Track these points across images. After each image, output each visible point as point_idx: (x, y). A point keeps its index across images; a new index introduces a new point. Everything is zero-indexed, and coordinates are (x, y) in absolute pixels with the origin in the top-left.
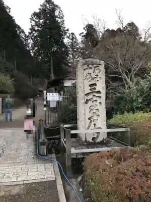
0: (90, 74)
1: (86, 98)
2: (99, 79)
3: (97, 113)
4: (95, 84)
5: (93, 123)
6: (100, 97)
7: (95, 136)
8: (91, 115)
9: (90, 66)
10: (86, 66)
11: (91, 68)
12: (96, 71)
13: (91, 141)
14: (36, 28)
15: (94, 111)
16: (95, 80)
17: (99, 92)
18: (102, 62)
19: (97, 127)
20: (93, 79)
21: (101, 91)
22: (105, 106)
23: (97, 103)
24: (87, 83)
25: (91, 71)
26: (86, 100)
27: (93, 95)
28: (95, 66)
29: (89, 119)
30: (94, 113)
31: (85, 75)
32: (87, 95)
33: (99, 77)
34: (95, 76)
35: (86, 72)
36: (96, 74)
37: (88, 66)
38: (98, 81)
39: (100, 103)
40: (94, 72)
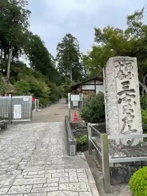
0: (122, 71)
1: (119, 97)
3: (132, 114)
4: (128, 82)
5: (127, 125)
6: (134, 96)
7: (130, 139)
8: (126, 115)
9: (122, 63)
10: (117, 64)
11: (122, 65)
12: (128, 68)
13: (126, 144)
14: (60, 54)
15: (128, 111)
16: (127, 77)
17: (133, 90)
18: (135, 59)
19: (132, 128)
20: (126, 77)
21: (135, 90)
22: (140, 106)
23: (131, 103)
24: (119, 81)
25: (123, 68)
26: (118, 99)
28: (127, 62)
29: (123, 120)
30: (128, 113)
31: (117, 73)
32: (120, 94)
33: (131, 74)
34: (128, 74)
35: (118, 69)
36: (129, 71)
37: (119, 63)
38: (131, 78)
39: (134, 102)
40: (125, 69)
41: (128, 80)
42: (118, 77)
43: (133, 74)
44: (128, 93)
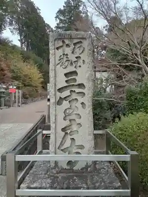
0: (67, 55)
1: (59, 94)
2: (81, 64)
3: (78, 121)
4: (75, 73)
5: (69, 137)
6: (82, 94)
8: (67, 123)
9: (67, 42)
11: (68, 45)
12: (77, 50)
16: (74, 65)
17: (81, 86)
21: (85, 84)
23: (78, 104)
25: (68, 51)
26: (58, 98)
27: (71, 91)
28: (76, 41)
29: (63, 130)
30: (71, 120)
31: (57, 58)
32: (60, 90)
33: (81, 60)
34: (75, 60)
35: (60, 52)
36: (77, 55)
37: (63, 42)
39: (82, 103)
40: (73, 53)
41: (75, 70)
42: (61, 64)
43: (83, 60)
44: (73, 89)
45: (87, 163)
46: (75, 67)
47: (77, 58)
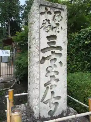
0: (49, 20)
1: (42, 55)
2: (60, 30)
3: (57, 77)
4: (54, 37)
5: (50, 91)
6: (60, 54)
7: (52, 109)
8: (49, 79)
9: (49, 9)
10: (43, 9)
11: (49, 13)
12: (56, 18)
13: (46, 116)
15: (53, 74)
16: (54, 30)
17: (59, 48)
19: (56, 95)
20: (52, 29)
21: (62, 47)
22: (66, 67)
23: (57, 63)
24: (44, 34)
25: (50, 17)
26: (41, 58)
28: (56, 10)
29: (45, 85)
30: (52, 76)
31: (41, 22)
32: (43, 50)
33: (60, 27)
34: (55, 26)
35: (43, 17)
36: (57, 22)
37: (46, 9)
38: (58, 32)
39: (60, 62)
40: (53, 19)
41: (55, 34)
42: (44, 28)
43: (61, 27)
44: (53, 51)
45: (63, 111)
46: (55, 32)
47: (56, 24)
